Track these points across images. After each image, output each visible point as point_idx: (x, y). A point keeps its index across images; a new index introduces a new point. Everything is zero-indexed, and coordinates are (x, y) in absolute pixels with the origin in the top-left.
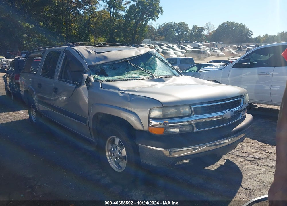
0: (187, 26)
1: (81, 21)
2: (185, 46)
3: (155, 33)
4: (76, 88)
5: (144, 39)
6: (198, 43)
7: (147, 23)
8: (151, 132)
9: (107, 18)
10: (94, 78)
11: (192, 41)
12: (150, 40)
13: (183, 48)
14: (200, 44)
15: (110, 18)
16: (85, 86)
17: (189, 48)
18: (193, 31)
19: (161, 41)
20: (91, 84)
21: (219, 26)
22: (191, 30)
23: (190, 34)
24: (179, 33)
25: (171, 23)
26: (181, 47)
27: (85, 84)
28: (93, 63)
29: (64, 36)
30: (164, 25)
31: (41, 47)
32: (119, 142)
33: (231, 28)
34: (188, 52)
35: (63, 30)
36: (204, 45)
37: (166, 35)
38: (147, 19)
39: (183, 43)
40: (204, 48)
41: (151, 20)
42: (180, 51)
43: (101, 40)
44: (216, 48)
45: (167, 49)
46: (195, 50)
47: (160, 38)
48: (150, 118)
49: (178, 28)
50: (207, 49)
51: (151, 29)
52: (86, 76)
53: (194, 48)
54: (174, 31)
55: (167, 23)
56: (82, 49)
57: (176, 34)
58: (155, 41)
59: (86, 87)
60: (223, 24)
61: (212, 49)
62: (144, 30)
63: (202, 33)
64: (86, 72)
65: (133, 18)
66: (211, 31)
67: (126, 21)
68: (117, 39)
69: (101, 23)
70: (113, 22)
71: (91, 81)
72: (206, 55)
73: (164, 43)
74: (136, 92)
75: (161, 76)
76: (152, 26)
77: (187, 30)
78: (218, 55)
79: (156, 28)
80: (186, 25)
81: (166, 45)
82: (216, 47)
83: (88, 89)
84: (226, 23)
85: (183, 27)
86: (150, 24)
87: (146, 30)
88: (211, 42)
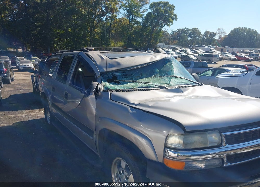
0: (199, 32)
1: (103, 26)
2: (198, 50)
3: (169, 37)
4: (84, 97)
5: (159, 43)
6: (209, 48)
7: (162, 29)
8: (166, 165)
9: (126, 24)
10: (104, 86)
11: (204, 45)
12: (164, 44)
13: (195, 52)
14: (212, 48)
15: (129, 25)
16: (93, 97)
17: (201, 52)
18: (204, 36)
19: (174, 45)
20: (100, 94)
21: (231, 31)
22: (203, 35)
23: (202, 38)
24: (192, 38)
25: (184, 28)
26: (193, 50)
27: (94, 94)
28: (105, 70)
29: (88, 40)
30: (178, 31)
31: (60, 51)
32: (126, 166)
33: (242, 33)
34: (200, 56)
35: (88, 35)
36: (216, 49)
37: (179, 39)
38: (162, 25)
39: (195, 47)
40: (216, 52)
41: (166, 26)
42: (192, 55)
43: (120, 44)
44: (227, 53)
45: (180, 52)
46: (207, 54)
47: (173, 42)
48: (166, 147)
49: (190, 34)
50: (219, 53)
51: (166, 34)
52: (95, 84)
53: (206, 52)
54: (187, 36)
55: (181, 29)
56: (95, 55)
57: (189, 39)
58: (168, 45)
59: (95, 97)
60: (235, 29)
61: (224, 54)
62: (159, 35)
63: (214, 38)
64: (97, 79)
65: (150, 24)
66: (223, 36)
67: (143, 27)
68: (134, 43)
69: (121, 29)
70: (132, 28)
71: (100, 91)
72: (218, 59)
73: (177, 47)
74: (149, 107)
75: (179, 86)
76: (166, 31)
77: (200, 35)
78: (230, 59)
79: (170, 33)
80: (198, 30)
81: (179, 48)
82: (228, 51)
83: (96, 99)
84: (238, 28)
85: (196, 33)
86: (165, 29)
87: (161, 35)
88: (222, 46)
